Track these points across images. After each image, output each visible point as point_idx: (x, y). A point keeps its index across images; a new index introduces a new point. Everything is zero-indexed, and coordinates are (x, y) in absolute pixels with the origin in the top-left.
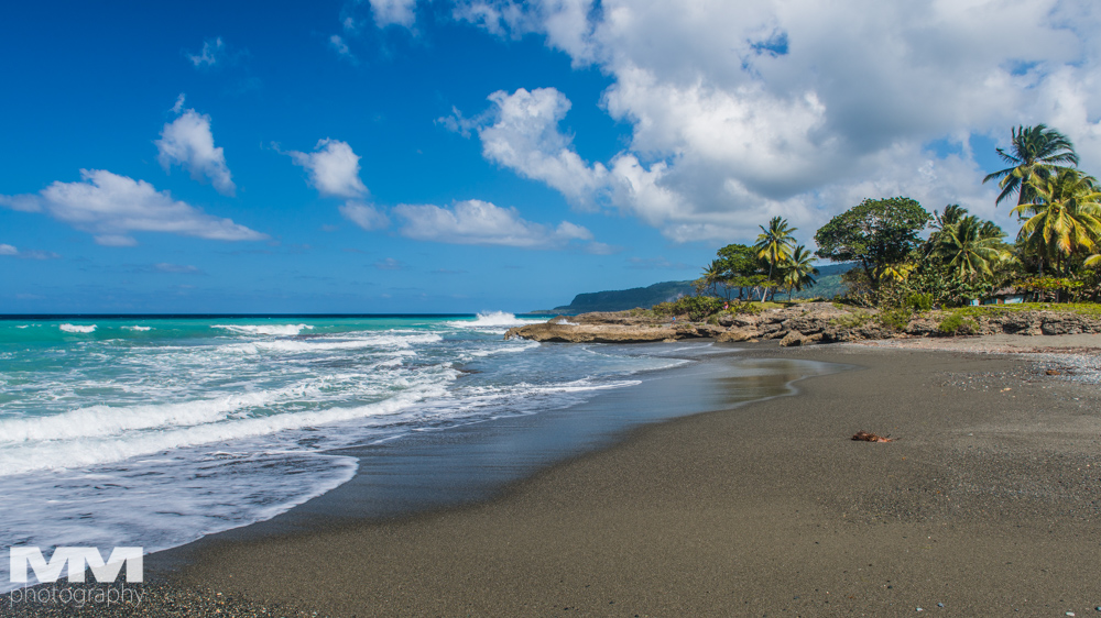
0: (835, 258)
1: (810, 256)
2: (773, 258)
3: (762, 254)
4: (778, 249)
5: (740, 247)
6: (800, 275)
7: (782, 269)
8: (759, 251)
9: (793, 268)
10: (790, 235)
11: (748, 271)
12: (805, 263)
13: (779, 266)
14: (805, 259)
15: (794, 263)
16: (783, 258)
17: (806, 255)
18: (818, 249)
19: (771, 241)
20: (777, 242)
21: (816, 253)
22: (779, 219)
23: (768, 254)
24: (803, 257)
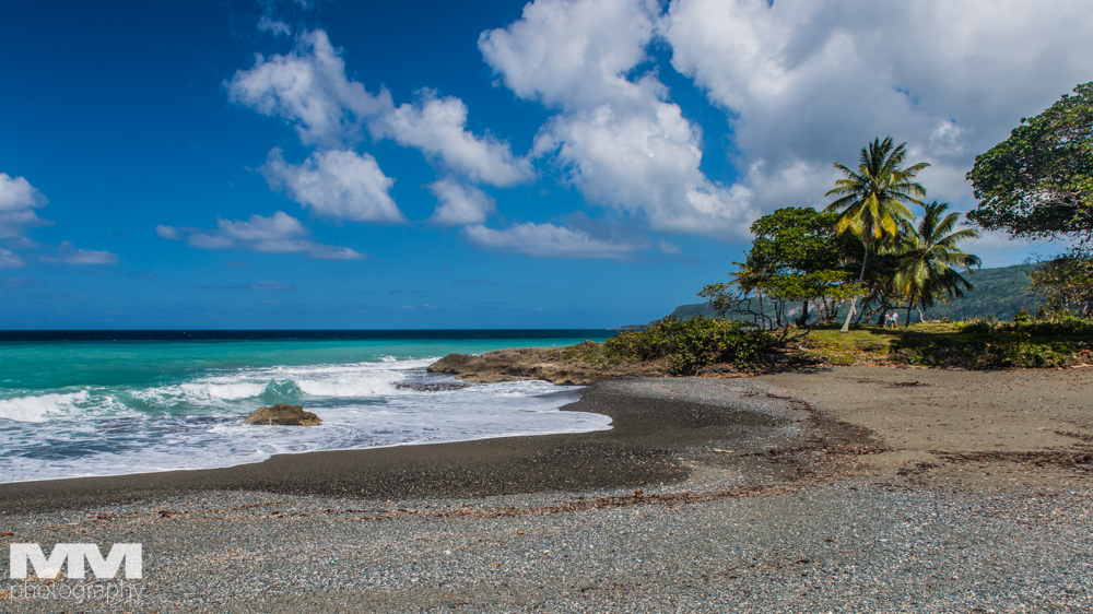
0: (1022, 226)
1: (956, 228)
2: (868, 230)
3: (843, 225)
4: (881, 211)
5: (800, 213)
6: (932, 272)
7: (888, 256)
8: (839, 218)
9: (916, 255)
10: (912, 180)
11: (816, 261)
12: (945, 242)
13: (882, 251)
14: (945, 235)
15: (920, 244)
16: (892, 230)
17: (948, 224)
18: (975, 205)
19: (866, 195)
20: (882, 197)
21: (971, 215)
22: (888, 145)
23: (857, 225)
24: (944, 228)
